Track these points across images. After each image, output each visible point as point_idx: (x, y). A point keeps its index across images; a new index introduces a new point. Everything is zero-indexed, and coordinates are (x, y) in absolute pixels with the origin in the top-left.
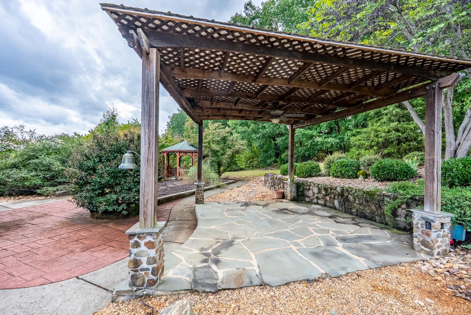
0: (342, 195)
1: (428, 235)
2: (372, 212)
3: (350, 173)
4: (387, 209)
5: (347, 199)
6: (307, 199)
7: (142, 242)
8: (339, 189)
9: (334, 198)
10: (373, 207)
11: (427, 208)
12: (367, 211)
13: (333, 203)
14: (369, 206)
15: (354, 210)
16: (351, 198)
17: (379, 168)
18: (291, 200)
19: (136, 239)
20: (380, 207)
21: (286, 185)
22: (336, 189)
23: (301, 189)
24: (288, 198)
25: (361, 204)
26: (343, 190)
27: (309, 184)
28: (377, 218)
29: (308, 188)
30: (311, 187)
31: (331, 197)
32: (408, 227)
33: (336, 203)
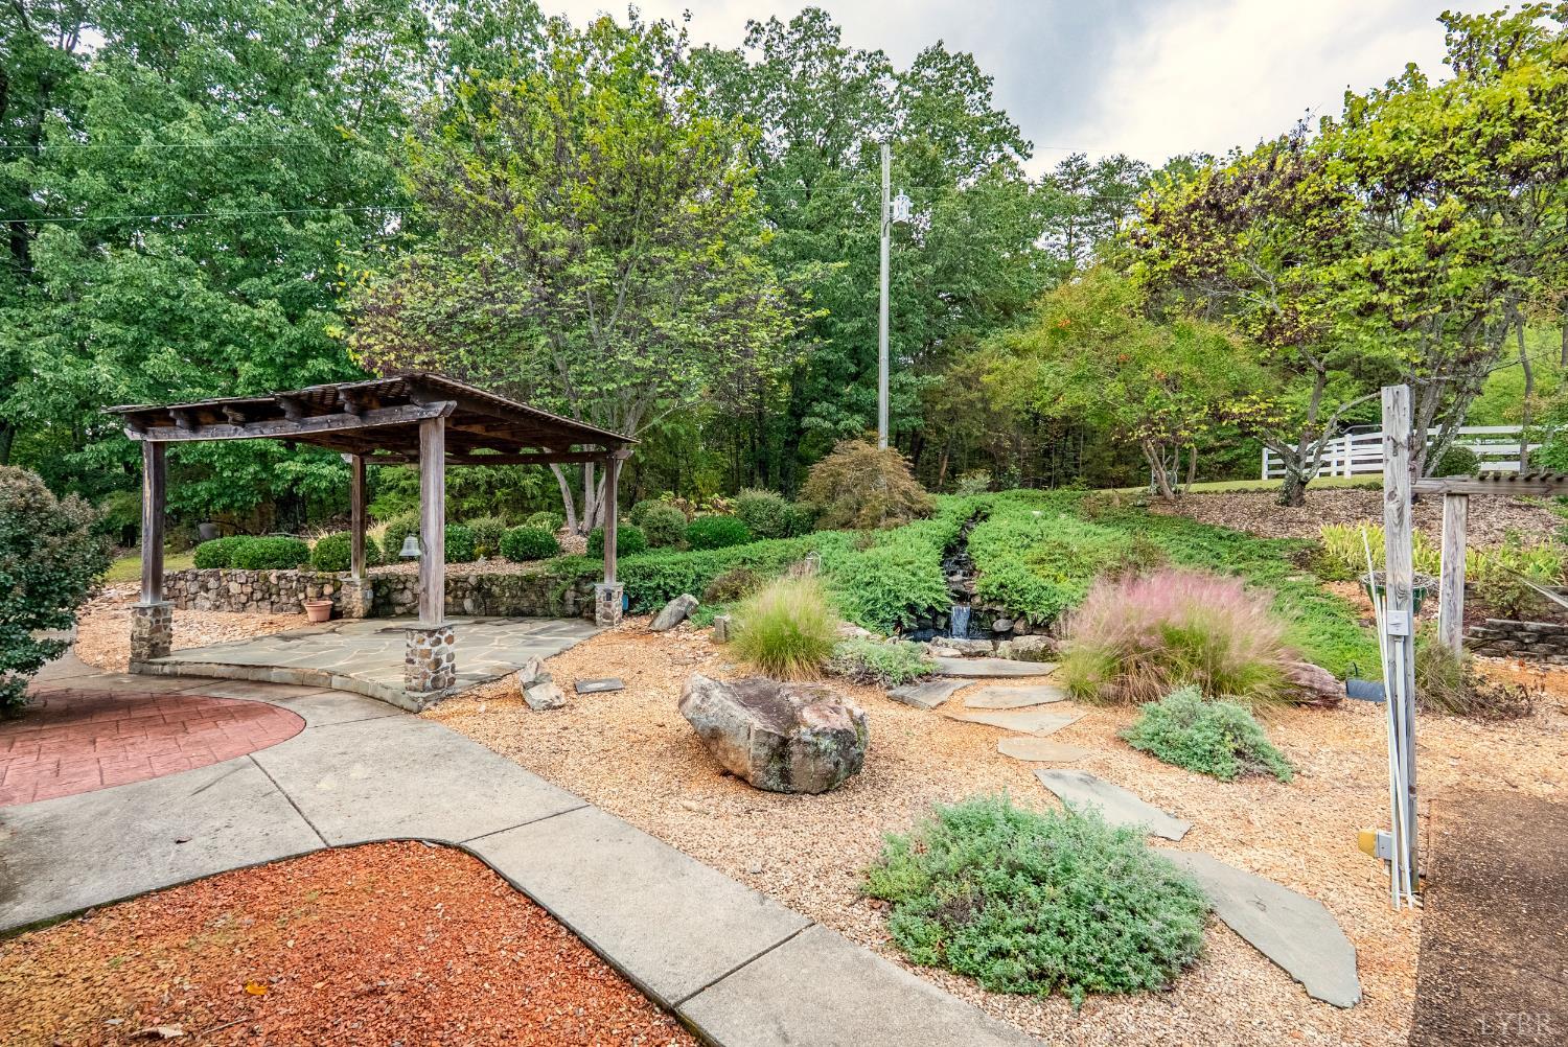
0: (478, 588)
1: (609, 606)
2: (533, 605)
3: (463, 553)
4: (552, 596)
5: (489, 594)
6: (399, 610)
7: (443, 638)
8: (472, 580)
9: (464, 597)
10: (533, 597)
11: (607, 581)
12: (525, 604)
13: (462, 605)
14: (526, 596)
15: (502, 609)
16: (496, 590)
17: (518, 541)
18: (365, 617)
19: (437, 635)
20: (543, 595)
21: (348, 587)
22: (466, 580)
23: (384, 591)
24: (354, 615)
25: (513, 597)
26: (481, 580)
27: (402, 579)
28: (539, 611)
29: (401, 586)
30: (409, 585)
31: (456, 597)
32: (577, 612)
33: (468, 604)
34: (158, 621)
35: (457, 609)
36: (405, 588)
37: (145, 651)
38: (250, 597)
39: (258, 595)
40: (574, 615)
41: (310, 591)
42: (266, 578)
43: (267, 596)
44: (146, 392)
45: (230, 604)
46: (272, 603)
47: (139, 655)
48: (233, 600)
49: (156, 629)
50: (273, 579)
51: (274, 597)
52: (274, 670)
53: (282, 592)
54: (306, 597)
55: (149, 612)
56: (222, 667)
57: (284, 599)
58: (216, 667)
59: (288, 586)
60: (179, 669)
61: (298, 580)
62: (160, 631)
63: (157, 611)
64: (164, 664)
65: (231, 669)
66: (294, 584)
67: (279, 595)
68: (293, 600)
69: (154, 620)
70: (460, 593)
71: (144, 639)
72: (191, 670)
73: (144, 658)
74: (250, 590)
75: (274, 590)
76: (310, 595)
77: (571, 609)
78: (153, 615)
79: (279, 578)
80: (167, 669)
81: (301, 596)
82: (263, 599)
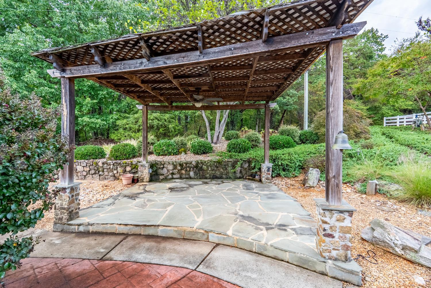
0: (196, 166)
1: (269, 174)
2: (222, 174)
5: (201, 169)
6: (161, 177)
8: (194, 163)
9: (190, 171)
10: (222, 170)
12: (218, 173)
13: (189, 174)
14: (219, 170)
15: (208, 176)
16: (205, 167)
18: (149, 182)
20: (226, 169)
21: (141, 168)
22: (191, 163)
23: (155, 168)
24: (144, 181)
25: (212, 170)
26: (197, 163)
27: (163, 163)
28: (224, 176)
29: (162, 166)
30: (165, 166)
31: (186, 171)
32: (241, 176)
33: (192, 174)
34: (73, 196)
35: (187, 176)
36: (163, 167)
37: (65, 216)
38: (88, 173)
39: (93, 172)
40: (240, 178)
41: (120, 170)
42: (97, 164)
43: (97, 172)
44: (24, 88)
45: (77, 176)
46: (100, 175)
47: (61, 219)
48: (79, 174)
49: (71, 202)
50: (100, 164)
51: (101, 173)
52: (161, 228)
53: (105, 170)
54: (117, 172)
55: (68, 191)
56: (122, 227)
57: (106, 173)
58: (117, 226)
59: (108, 167)
60: (91, 229)
61: (113, 165)
62: (74, 202)
63: (72, 189)
64: (79, 225)
65: (128, 227)
66: (111, 166)
67: (103, 171)
68: (111, 174)
69: (70, 196)
70: (188, 169)
71: (64, 209)
72: (100, 229)
73: (64, 221)
74: (88, 169)
75: (101, 169)
76: (119, 171)
77: (238, 175)
78: (70, 193)
79: (103, 163)
80: (82, 229)
81: (115, 172)
82: (95, 173)
